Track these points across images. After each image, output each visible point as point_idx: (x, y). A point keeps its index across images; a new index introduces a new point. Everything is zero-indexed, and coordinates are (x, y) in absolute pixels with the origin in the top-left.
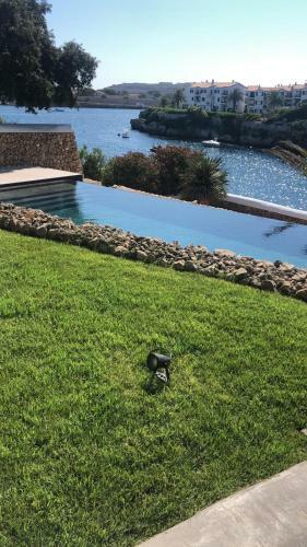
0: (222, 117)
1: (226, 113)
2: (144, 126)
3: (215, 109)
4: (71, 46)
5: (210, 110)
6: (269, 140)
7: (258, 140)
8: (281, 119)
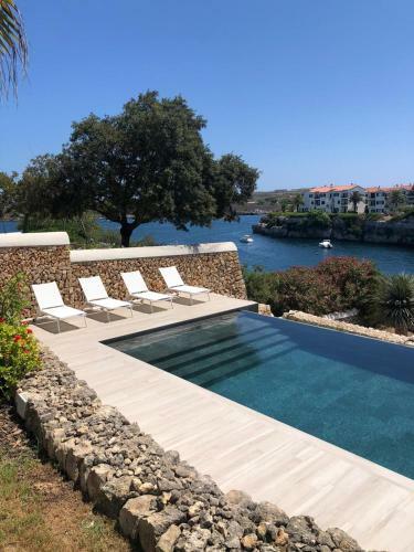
0: (344, 219)
1: (347, 214)
2: (266, 230)
3: (335, 210)
4: (227, 159)
5: (330, 213)
6: (395, 238)
7: (383, 239)
8: (406, 217)
